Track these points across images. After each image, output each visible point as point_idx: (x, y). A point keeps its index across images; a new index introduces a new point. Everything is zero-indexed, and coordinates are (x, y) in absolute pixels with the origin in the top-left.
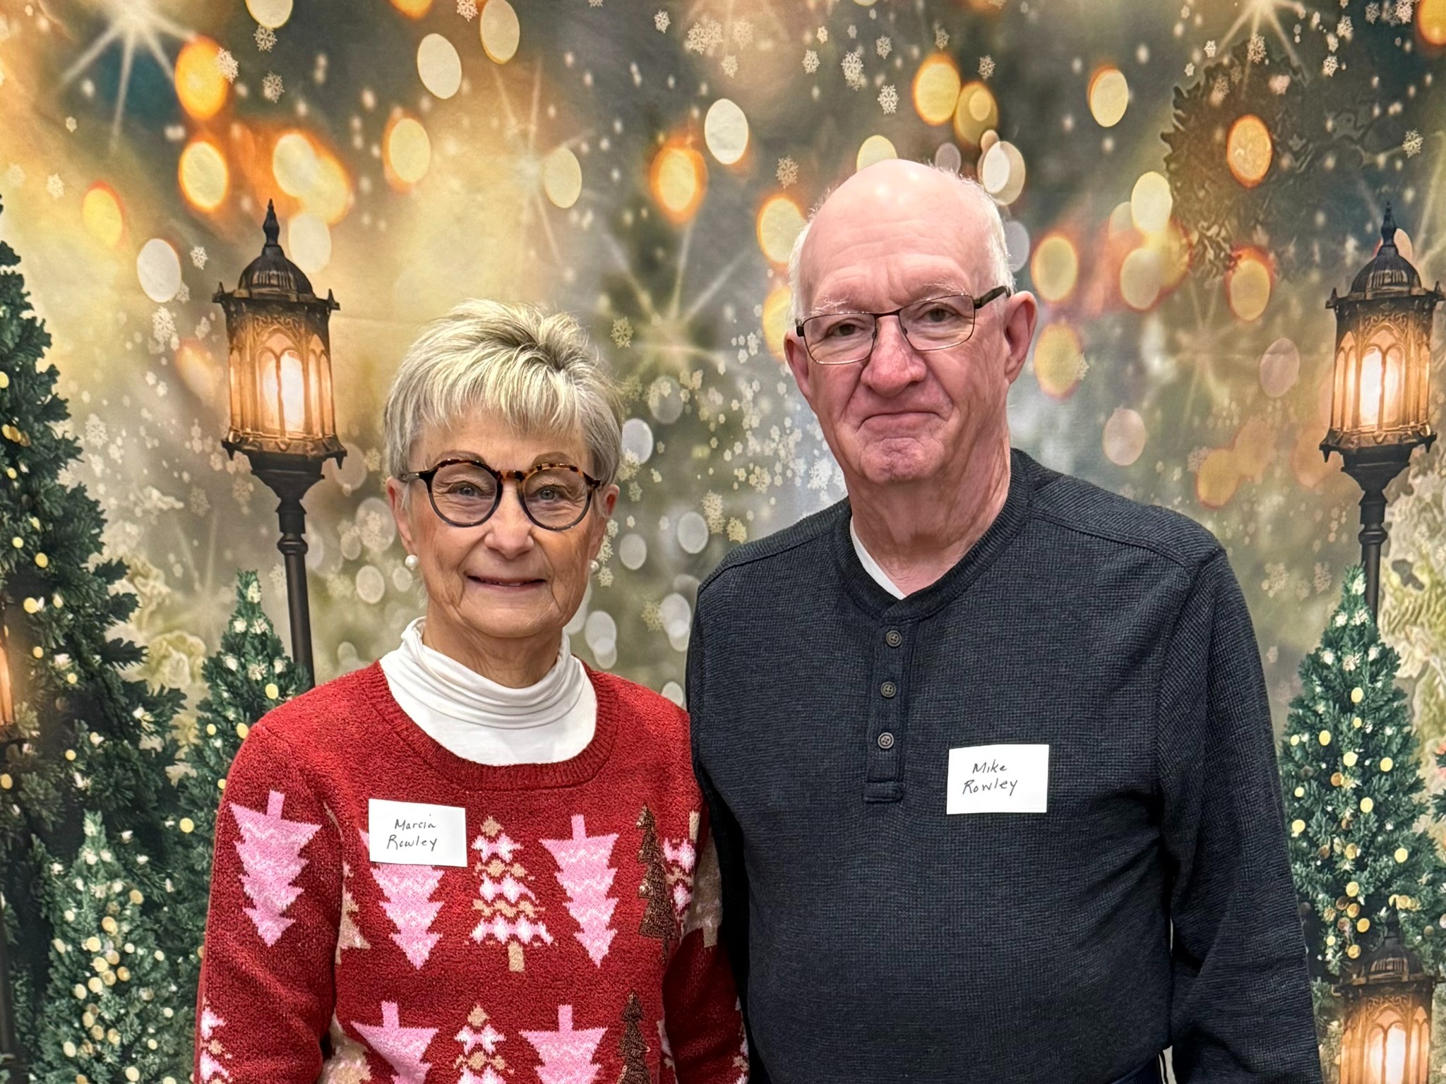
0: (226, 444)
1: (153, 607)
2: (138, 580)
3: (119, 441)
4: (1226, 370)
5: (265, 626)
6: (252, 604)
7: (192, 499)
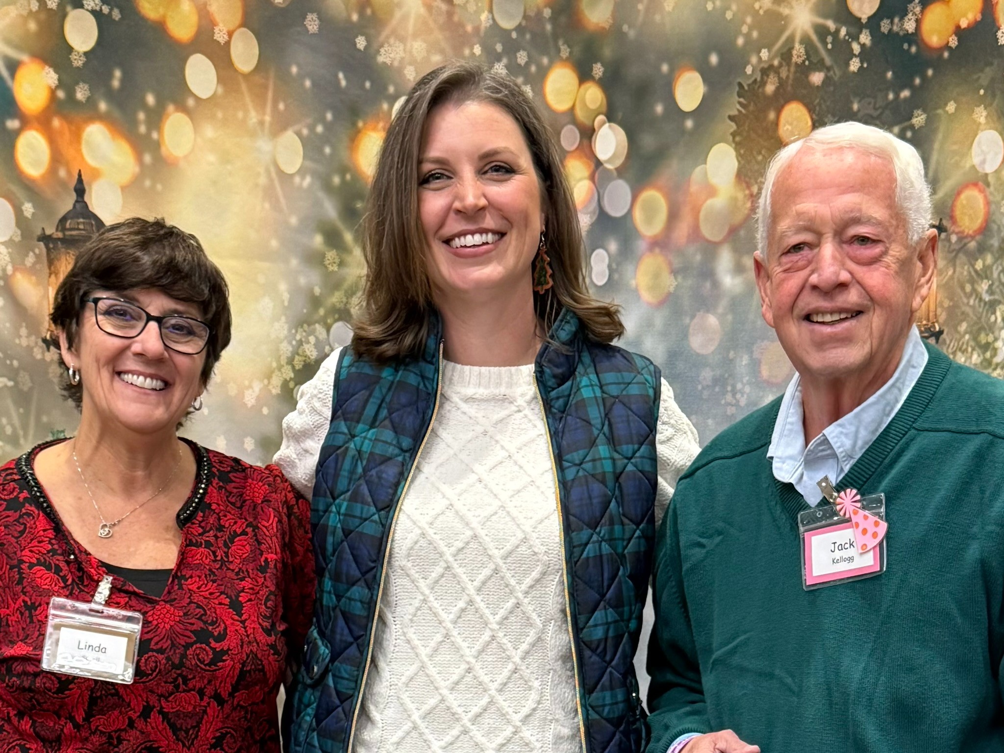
0: (45, 340)
7: (20, 379)
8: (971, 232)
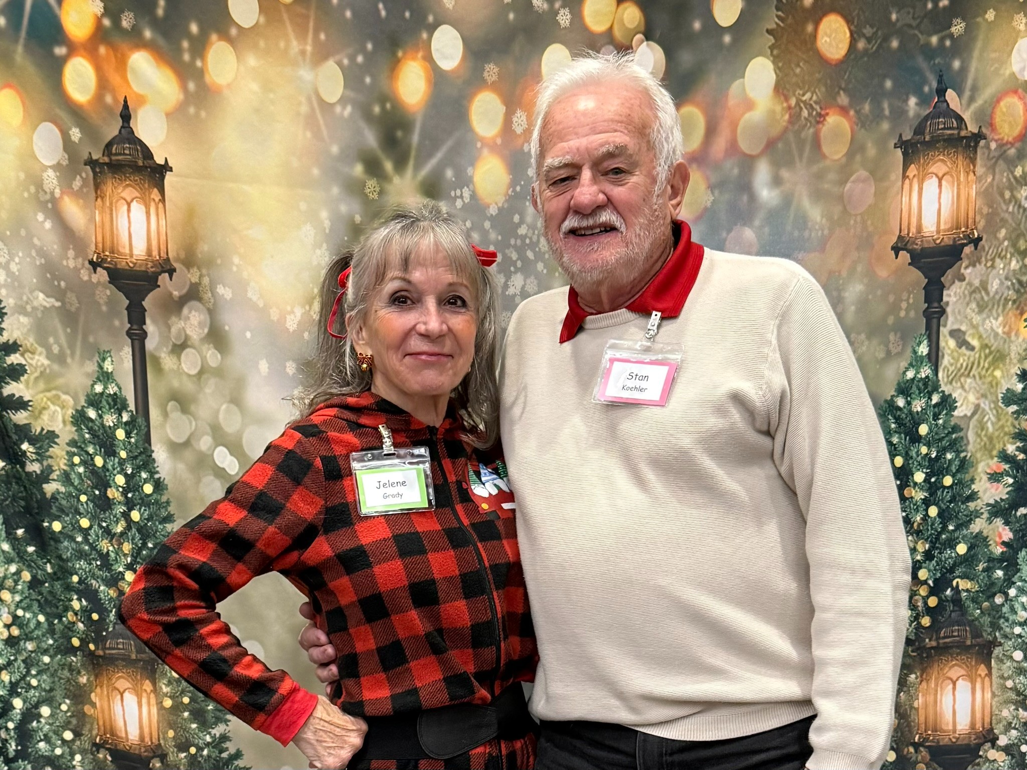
0: (91, 262)
1: (36, 375)
2: (27, 355)
3: (17, 260)
4: (818, 195)
5: (116, 389)
6: (107, 373)
7: (67, 300)
8: (1010, 139)
